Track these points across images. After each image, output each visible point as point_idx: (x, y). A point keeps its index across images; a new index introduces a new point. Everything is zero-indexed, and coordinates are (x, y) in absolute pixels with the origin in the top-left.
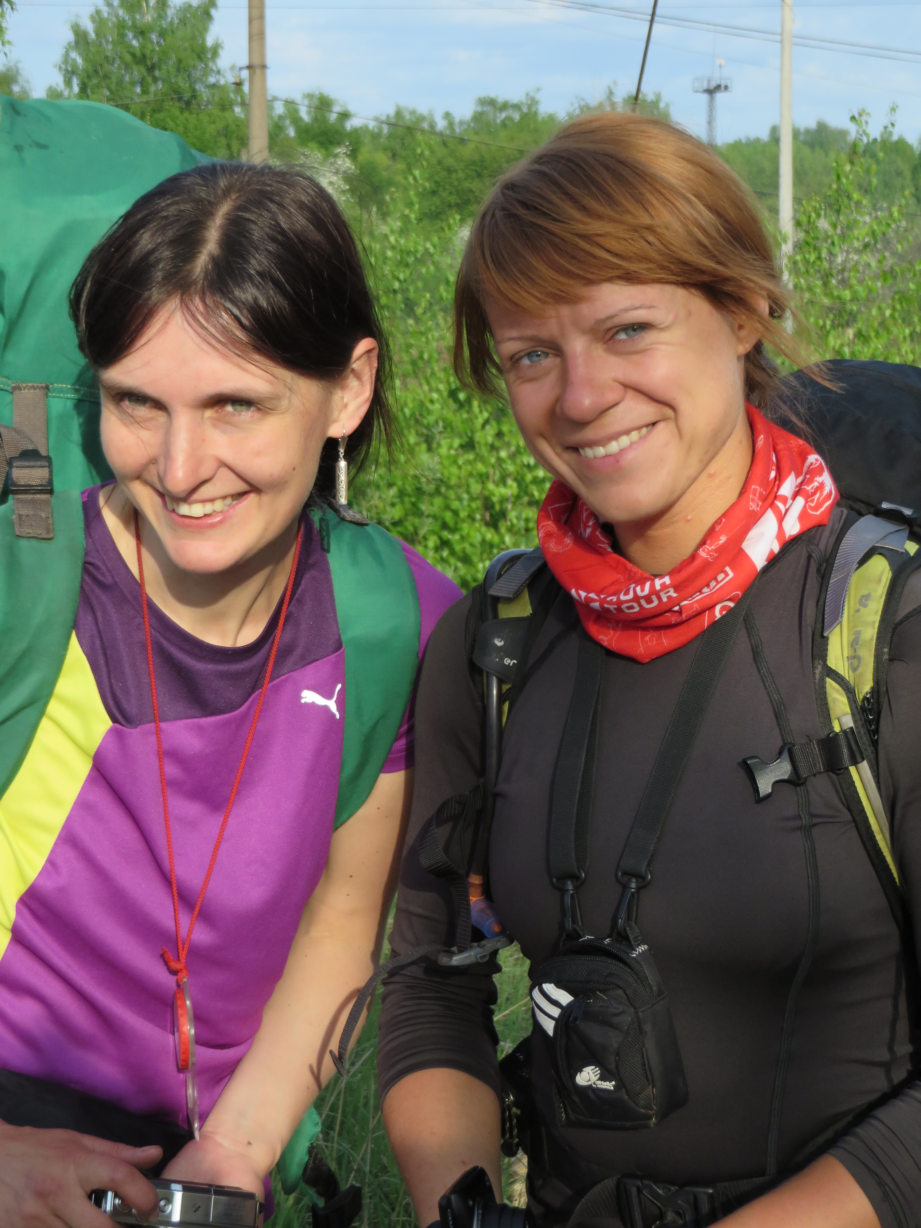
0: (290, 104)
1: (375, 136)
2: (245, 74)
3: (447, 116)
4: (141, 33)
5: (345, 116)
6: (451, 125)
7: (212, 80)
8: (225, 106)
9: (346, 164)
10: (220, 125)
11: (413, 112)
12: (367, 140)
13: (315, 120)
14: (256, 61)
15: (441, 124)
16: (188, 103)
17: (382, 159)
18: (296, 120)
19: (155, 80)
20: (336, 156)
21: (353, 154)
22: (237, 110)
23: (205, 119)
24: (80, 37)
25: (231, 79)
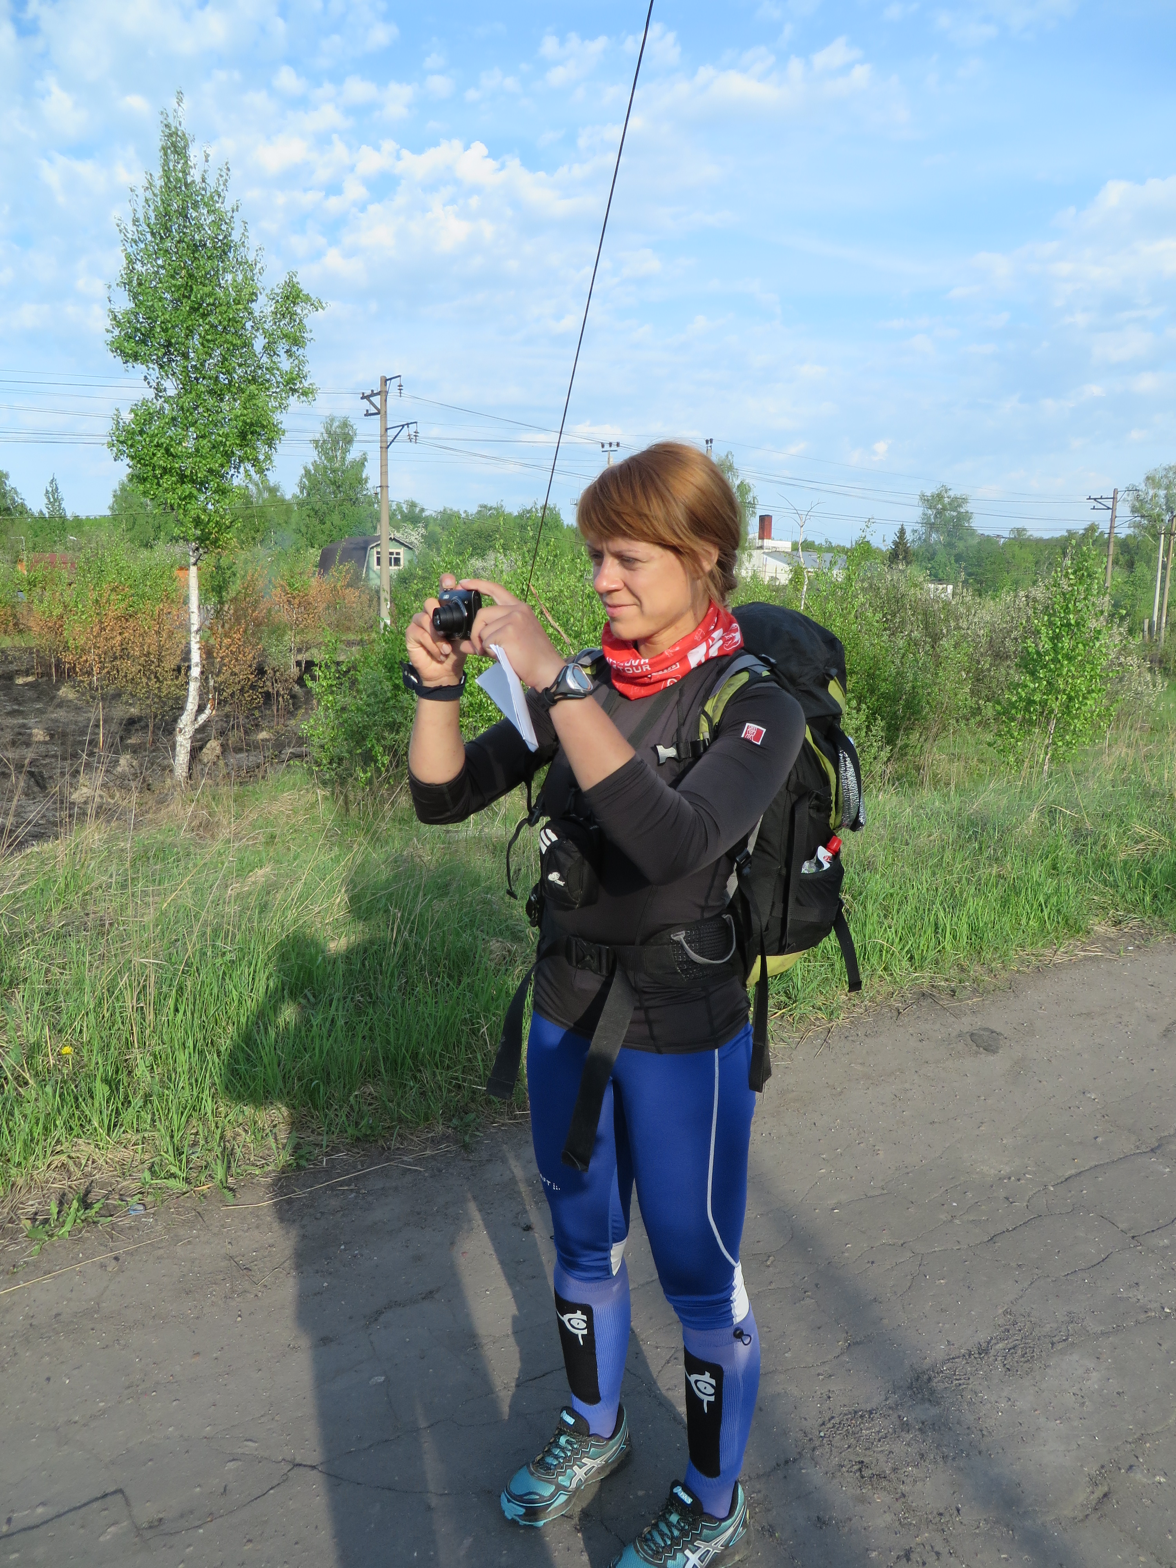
0: (398, 504)
1: (435, 520)
2: (379, 490)
3: (465, 512)
4: (334, 471)
5: (423, 510)
6: (467, 516)
7: (365, 493)
8: (371, 504)
9: (423, 531)
10: (369, 512)
11: (451, 510)
12: (432, 521)
13: (409, 512)
14: (384, 484)
15: (463, 515)
16: (354, 502)
17: (438, 529)
18: (402, 512)
19: (340, 492)
20: (419, 527)
21: (426, 527)
22: (376, 506)
23: (362, 510)
24: (307, 472)
25: (373, 492)
